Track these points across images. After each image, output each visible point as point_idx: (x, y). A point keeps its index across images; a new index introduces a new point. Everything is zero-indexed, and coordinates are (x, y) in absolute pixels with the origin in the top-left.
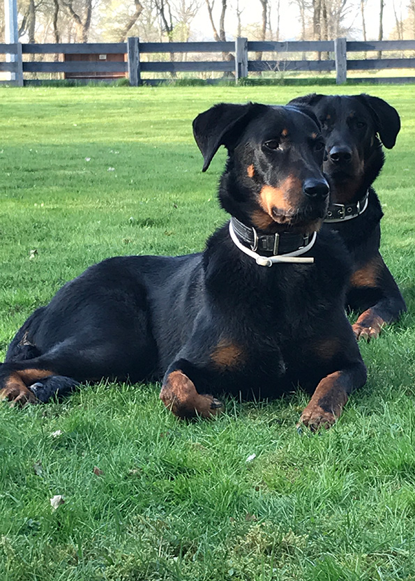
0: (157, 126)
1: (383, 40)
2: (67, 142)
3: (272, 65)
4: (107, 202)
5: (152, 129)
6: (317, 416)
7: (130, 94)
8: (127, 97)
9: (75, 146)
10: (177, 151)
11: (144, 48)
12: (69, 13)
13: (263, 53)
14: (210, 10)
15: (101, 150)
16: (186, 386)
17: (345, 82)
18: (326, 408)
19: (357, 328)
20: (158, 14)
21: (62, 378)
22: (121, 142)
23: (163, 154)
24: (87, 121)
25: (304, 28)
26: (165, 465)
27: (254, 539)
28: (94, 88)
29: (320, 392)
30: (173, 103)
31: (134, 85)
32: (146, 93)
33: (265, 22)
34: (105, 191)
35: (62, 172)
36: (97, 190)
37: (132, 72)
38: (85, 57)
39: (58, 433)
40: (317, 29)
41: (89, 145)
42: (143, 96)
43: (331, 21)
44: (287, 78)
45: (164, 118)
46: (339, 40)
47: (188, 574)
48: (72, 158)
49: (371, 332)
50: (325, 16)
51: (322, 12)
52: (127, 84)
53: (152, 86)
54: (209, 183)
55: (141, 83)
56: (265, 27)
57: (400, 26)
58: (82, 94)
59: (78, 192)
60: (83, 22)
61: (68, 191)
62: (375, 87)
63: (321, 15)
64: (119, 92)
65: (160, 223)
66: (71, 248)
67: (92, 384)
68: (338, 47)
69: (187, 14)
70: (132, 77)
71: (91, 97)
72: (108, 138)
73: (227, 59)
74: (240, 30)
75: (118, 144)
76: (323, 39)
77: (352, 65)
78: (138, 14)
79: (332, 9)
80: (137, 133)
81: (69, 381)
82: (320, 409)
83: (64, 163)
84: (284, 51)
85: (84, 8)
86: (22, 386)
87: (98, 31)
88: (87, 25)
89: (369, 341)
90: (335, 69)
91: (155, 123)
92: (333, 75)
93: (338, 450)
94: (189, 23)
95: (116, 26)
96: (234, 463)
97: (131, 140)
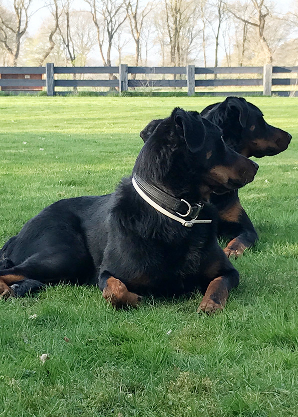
0: (69, 122)
1: (218, 67)
2: (9, 131)
3: (144, 83)
4: (42, 170)
5: (66, 124)
6: (211, 306)
7: (48, 101)
8: (47, 103)
9: (15, 135)
10: (85, 138)
11: (57, 70)
12: (5, 47)
13: (137, 75)
14: (101, 46)
15: (33, 137)
16: (120, 287)
17: (194, 94)
18: (216, 301)
19: (228, 251)
20: (64, 48)
21: (33, 281)
22: (46, 132)
23: (75, 140)
24: (21, 118)
25: (164, 59)
26: (112, 336)
27: (183, 382)
28: (23, 97)
29: (210, 290)
30: (78, 107)
31: (51, 95)
32: (59, 100)
33: (138, 55)
34: (40, 163)
35: (8, 151)
36: (34, 162)
37: (49, 87)
38: (15, 76)
39: (35, 315)
40: (173, 60)
41: (24, 134)
42: (58, 102)
43: (182, 54)
44: (155, 92)
45: (73, 116)
46: (190, 66)
47: (141, 404)
48: (14, 142)
49: (238, 253)
50: (179, 51)
51: (176, 48)
52: (45, 94)
53: (63, 96)
54: (110, 158)
55: (55, 94)
56: (138, 57)
57: (229, 58)
58: (16, 101)
59: (21, 163)
60: (14, 53)
61: (14, 163)
62: (215, 98)
63: (176, 51)
64: (41, 100)
65: (81, 184)
66: (23, 199)
67: (53, 285)
68: (189, 71)
69: (85, 49)
70: (49, 90)
71: (22, 103)
72: (37, 130)
73: (111, 79)
74: (120, 60)
75: (44, 133)
76: (177, 66)
77: (198, 83)
78: (52, 48)
79: (183, 46)
80: (55, 127)
81: (37, 283)
82: (212, 301)
83: (9, 145)
84: (153, 73)
85: (14, 44)
86: (5, 286)
87: (24, 60)
88: (17, 56)
89: (236, 259)
90: (187, 86)
91: (68, 120)
92: (185, 89)
93: (229, 327)
94: (86, 55)
95: (37, 56)
96: (159, 335)
97: (52, 131)
